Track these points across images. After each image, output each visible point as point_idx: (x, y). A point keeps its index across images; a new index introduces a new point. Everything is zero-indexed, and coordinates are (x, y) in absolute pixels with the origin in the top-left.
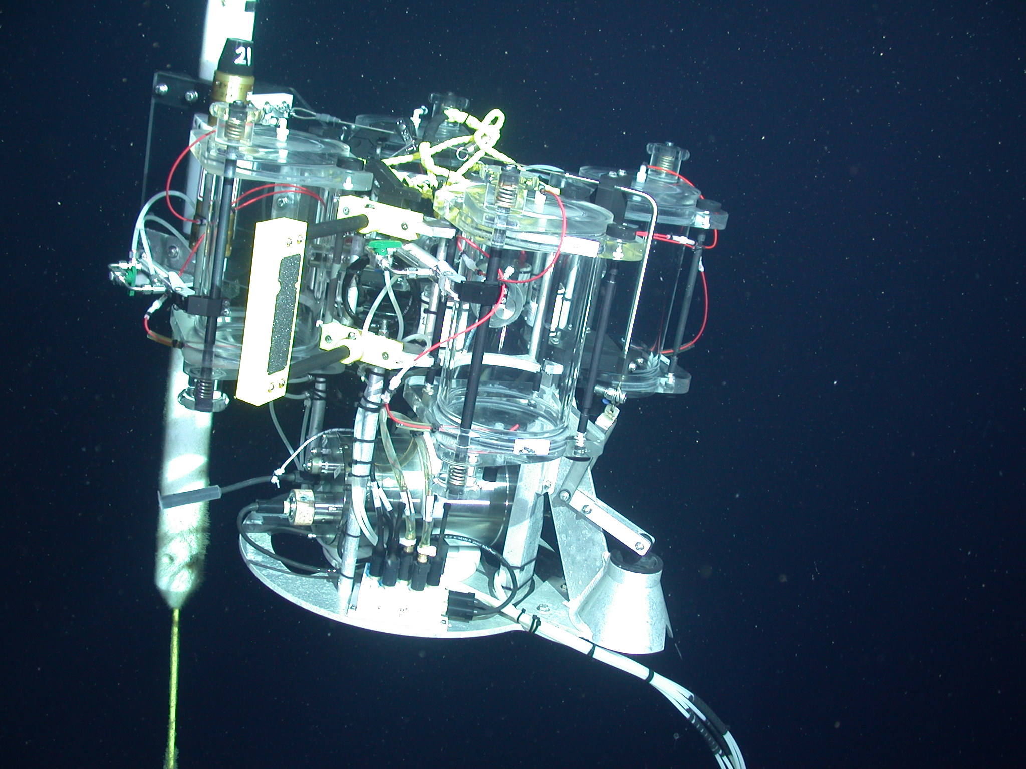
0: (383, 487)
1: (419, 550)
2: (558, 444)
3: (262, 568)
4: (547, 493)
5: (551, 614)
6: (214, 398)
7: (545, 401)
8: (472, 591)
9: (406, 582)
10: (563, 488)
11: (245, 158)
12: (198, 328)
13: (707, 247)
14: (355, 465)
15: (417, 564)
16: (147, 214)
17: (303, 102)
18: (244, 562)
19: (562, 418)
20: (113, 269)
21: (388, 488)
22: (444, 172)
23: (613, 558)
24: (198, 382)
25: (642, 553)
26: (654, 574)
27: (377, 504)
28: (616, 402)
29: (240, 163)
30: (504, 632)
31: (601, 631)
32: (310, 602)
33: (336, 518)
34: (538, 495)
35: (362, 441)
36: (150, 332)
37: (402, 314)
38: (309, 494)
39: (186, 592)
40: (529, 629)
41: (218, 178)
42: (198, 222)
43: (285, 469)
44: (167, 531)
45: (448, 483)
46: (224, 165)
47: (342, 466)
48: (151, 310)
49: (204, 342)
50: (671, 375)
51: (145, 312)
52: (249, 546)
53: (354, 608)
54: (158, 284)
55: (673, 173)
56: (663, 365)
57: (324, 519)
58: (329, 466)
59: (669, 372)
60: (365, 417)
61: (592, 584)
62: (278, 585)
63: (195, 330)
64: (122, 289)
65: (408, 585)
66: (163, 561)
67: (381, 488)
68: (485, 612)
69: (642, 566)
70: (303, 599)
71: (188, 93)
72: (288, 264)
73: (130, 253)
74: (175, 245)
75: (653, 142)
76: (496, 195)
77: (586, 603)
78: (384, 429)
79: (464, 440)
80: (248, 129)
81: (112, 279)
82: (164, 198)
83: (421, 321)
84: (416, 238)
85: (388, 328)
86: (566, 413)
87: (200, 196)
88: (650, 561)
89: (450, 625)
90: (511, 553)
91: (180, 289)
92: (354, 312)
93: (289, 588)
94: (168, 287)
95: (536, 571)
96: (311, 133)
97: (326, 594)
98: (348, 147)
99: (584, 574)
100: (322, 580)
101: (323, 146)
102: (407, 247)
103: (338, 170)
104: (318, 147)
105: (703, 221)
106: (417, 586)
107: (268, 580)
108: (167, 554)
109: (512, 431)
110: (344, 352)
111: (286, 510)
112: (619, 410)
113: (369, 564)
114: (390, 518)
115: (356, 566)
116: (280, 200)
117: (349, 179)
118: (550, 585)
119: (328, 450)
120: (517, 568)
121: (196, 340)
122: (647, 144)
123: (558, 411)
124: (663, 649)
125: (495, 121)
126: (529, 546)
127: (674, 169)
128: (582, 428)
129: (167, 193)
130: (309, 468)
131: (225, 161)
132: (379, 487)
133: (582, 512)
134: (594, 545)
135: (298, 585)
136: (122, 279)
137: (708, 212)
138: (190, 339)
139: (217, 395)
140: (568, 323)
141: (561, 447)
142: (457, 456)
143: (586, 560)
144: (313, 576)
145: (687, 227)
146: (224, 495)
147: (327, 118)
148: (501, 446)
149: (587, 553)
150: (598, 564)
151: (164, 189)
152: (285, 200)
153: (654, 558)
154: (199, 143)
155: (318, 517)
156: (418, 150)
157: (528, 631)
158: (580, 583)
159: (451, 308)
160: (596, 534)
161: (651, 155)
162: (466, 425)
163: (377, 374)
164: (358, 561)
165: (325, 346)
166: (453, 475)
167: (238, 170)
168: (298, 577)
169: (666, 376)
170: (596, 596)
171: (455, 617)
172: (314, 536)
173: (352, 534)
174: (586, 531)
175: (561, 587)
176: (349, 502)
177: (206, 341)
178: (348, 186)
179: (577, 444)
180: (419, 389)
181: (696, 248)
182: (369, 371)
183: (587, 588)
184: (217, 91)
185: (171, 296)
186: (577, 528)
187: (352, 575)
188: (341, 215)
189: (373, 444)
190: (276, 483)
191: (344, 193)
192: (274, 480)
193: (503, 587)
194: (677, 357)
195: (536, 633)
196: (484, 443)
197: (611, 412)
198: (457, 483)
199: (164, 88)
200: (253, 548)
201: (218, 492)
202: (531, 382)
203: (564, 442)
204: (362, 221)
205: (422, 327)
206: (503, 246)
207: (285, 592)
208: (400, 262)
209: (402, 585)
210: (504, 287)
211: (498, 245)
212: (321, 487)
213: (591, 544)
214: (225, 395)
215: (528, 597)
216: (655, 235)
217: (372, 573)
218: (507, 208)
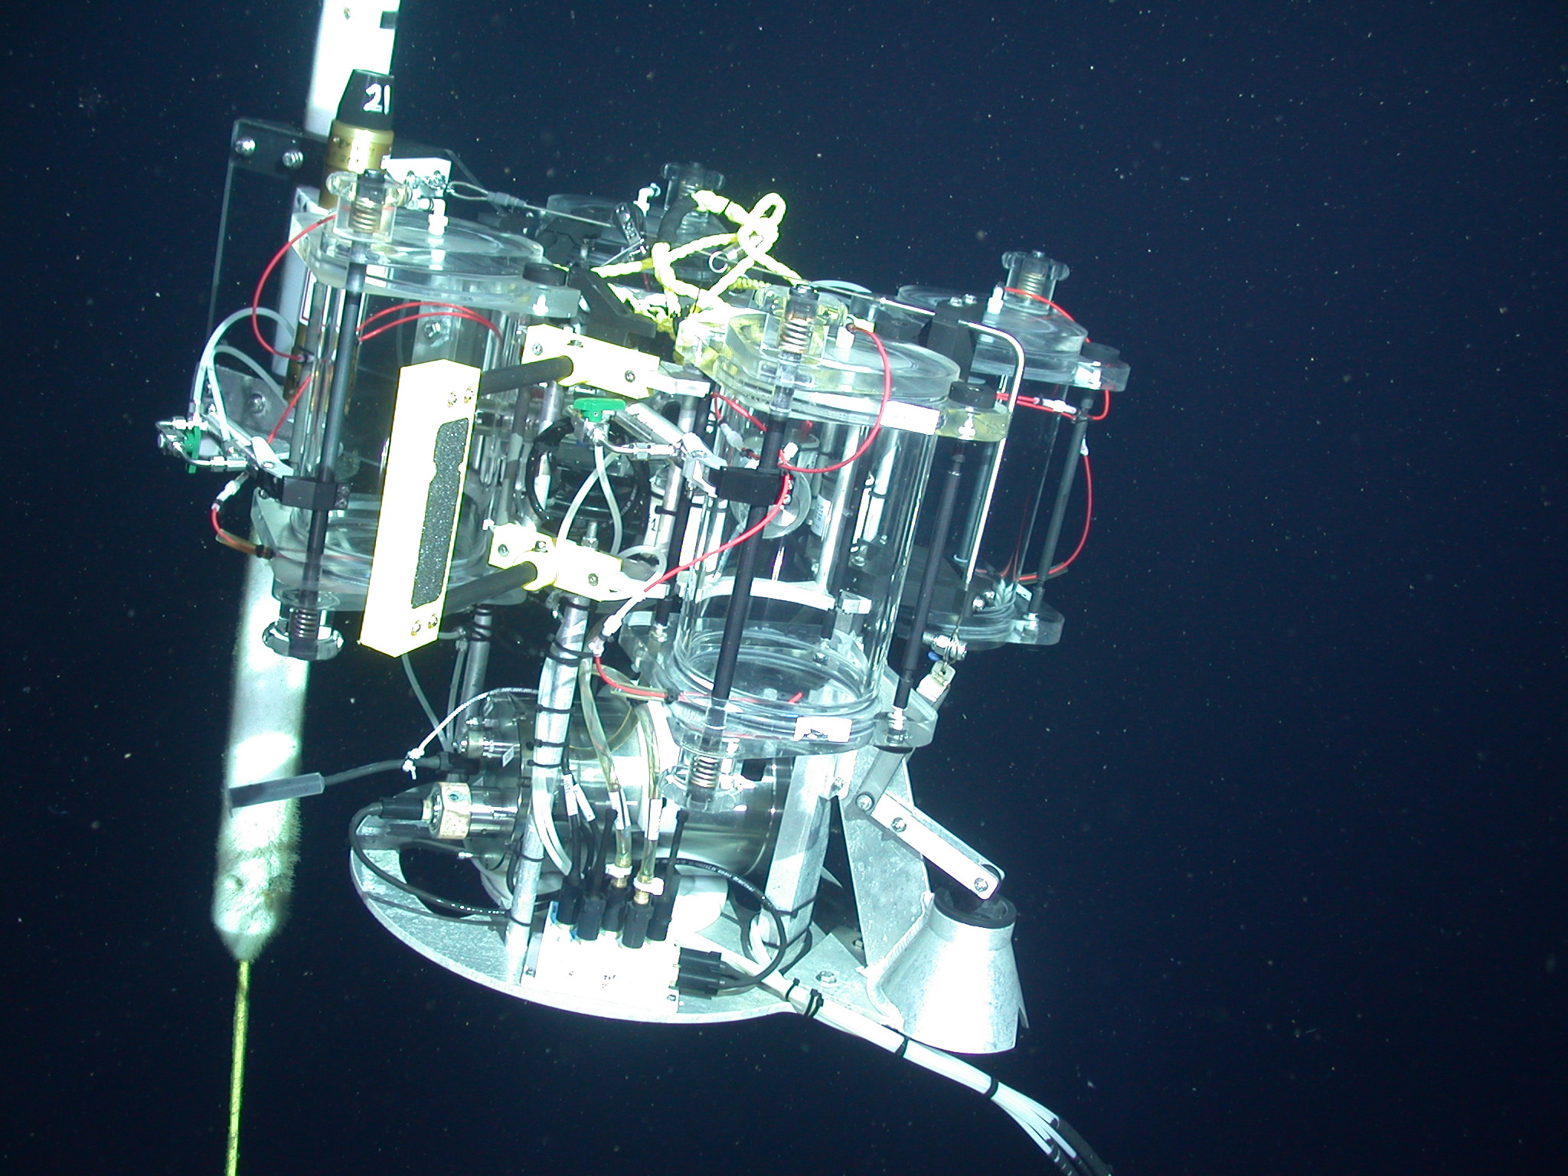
0: (580, 782)
1: (637, 883)
2: (863, 725)
3: (385, 906)
4: (837, 797)
5: (839, 988)
6: (319, 638)
7: (840, 655)
8: (717, 949)
9: (615, 934)
10: (863, 790)
11: (380, 262)
12: (296, 525)
13: (1095, 418)
14: (539, 749)
15: (632, 906)
16: (219, 343)
17: (468, 173)
18: (358, 895)
19: (869, 684)
20: (164, 430)
21: (588, 782)
22: (691, 290)
23: (938, 901)
24: (294, 612)
25: (985, 895)
26: (1002, 929)
27: (572, 810)
28: (950, 659)
29: (371, 270)
30: (765, 1014)
31: (918, 1018)
32: (463, 962)
33: (504, 828)
34: (822, 800)
35: (551, 711)
36: (221, 531)
37: (620, 511)
38: (463, 789)
39: (261, 934)
40: (805, 1011)
41: (335, 292)
42: (299, 358)
43: (425, 749)
44: (233, 839)
45: (690, 783)
46: (346, 272)
47: (515, 748)
48: (223, 496)
49: (306, 549)
50: (1032, 616)
51: (213, 498)
52: (365, 870)
53: (532, 973)
54: (236, 455)
55: (1043, 300)
56: (1019, 599)
57: (485, 830)
58: (495, 746)
59: (1030, 611)
60: (555, 673)
61: (904, 941)
62: (412, 933)
63: (291, 529)
64: (178, 462)
65: (618, 938)
66: (226, 886)
67: (577, 785)
68: (738, 983)
69: (983, 916)
70: (451, 957)
71: (287, 154)
72: (449, 436)
73: (191, 404)
74: (259, 393)
75: (1012, 250)
76: (780, 332)
77: (894, 971)
78: (587, 693)
79: (716, 716)
80: (386, 215)
81: (162, 445)
82: (249, 319)
83: (650, 525)
84: (647, 395)
85: (598, 536)
86: (876, 676)
87: (303, 318)
88: (995, 907)
89: (681, 1003)
90: (777, 889)
91: (271, 465)
92: (544, 508)
93: (429, 939)
94: (251, 461)
95: (815, 917)
96: (481, 223)
97: (488, 950)
98: (541, 249)
99: (891, 925)
100: (480, 927)
101: (501, 246)
102: (633, 409)
103: (526, 284)
104: (493, 247)
105: (1089, 376)
106: (632, 941)
107: (396, 925)
108: (233, 876)
109: (791, 703)
110: (527, 571)
111: (427, 814)
112: (954, 671)
113: (557, 904)
114: (590, 830)
115: (535, 906)
116: (428, 326)
117: (542, 299)
118: (836, 940)
119: (493, 721)
120: (786, 913)
121: (293, 545)
122: (1002, 254)
123: (862, 671)
124: (1014, 1045)
125: (769, 213)
126: (806, 880)
127: (1045, 293)
128: (901, 700)
129: (254, 311)
130: (463, 750)
131: (347, 266)
132: (575, 784)
133: (891, 829)
134: (908, 880)
135: (443, 934)
136: (178, 446)
137: (1098, 364)
138: (284, 545)
139: (324, 633)
140: (880, 533)
141: (867, 729)
142: (706, 741)
143: (895, 904)
144: (466, 920)
145: (1064, 386)
146: (326, 788)
147: (506, 199)
148: (775, 727)
149: (898, 892)
150: (914, 910)
151: (250, 304)
152: (437, 327)
153: (1003, 903)
154: (306, 235)
155: (476, 827)
156: (649, 255)
157: (803, 1013)
158: (885, 938)
159: (700, 506)
160: (912, 863)
161: (1008, 271)
162: (720, 692)
163: (578, 607)
164: (538, 898)
165: (498, 560)
166: (698, 771)
167: (368, 280)
168: (442, 922)
169: (1025, 617)
170: (911, 962)
171: (690, 990)
172: (469, 855)
173: (530, 857)
174: (897, 858)
175: (854, 943)
176: (527, 804)
177: (310, 549)
178: (541, 309)
179: (892, 726)
180: (643, 632)
181: (1077, 418)
182: (565, 602)
183: (895, 947)
184: (335, 153)
185: (255, 475)
186: (883, 853)
187: (528, 921)
188: (529, 358)
189: (568, 715)
190: (410, 771)
191: (533, 321)
192: (408, 766)
193: (764, 943)
194: (1044, 588)
195: (816, 1017)
196: (748, 721)
197: (941, 674)
198: (703, 783)
199: (249, 145)
200: (372, 873)
201: (317, 784)
202: (820, 623)
203: (870, 722)
204: (561, 367)
205: (650, 534)
206: (787, 413)
207: (423, 945)
208: (619, 433)
209: (608, 938)
210: (787, 477)
211: (781, 412)
212: (482, 779)
213: (904, 879)
214: (336, 633)
215: (803, 959)
216: (1019, 397)
217: (561, 918)
218: (796, 354)
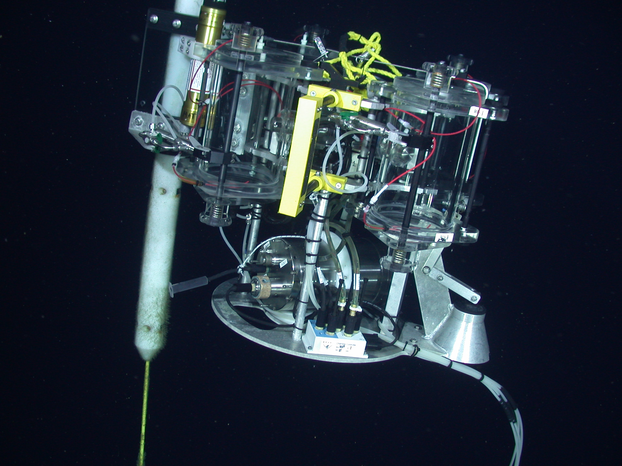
1: (351, 308)
8: (375, 333)
10: (426, 266)
14: (308, 257)
15: (349, 317)
23: (456, 306)
24: (213, 207)
27: (321, 281)
30: (397, 356)
31: (453, 352)
35: (312, 241)
38: (266, 278)
43: (246, 265)
60: (314, 226)
61: (441, 324)
66: (143, 330)
71: (174, 22)
75: (451, 54)
77: (440, 336)
79: (404, 235)
84: (360, 110)
88: (479, 307)
90: (390, 308)
91: (200, 147)
97: (287, 341)
99: (436, 318)
106: (349, 332)
111: (254, 290)
113: (312, 320)
115: (304, 321)
117: (309, 73)
120: (394, 317)
124: (489, 360)
125: (375, 40)
128: (465, 225)
132: (321, 271)
133: (437, 280)
134: (442, 300)
142: (400, 245)
143: (437, 310)
146: (209, 282)
149: (438, 305)
150: (445, 311)
153: (482, 305)
155: (273, 293)
157: (411, 355)
158: (433, 324)
160: (444, 291)
162: (406, 225)
166: (396, 257)
170: (448, 331)
173: (302, 301)
174: (438, 291)
177: (219, 180)
178: (308, 77)
179: (462, 235)
183: (437, 326)
184: (205, 19)
186: (432, 291)
187: (301, 328)
189: (318, 243)
191: (309, 83)
192: (240, 271)
198: (398, 262)
199: (155, 19)
201: (206, 281)
204: (331, 99)
205: (353, 168)
209: (340, 331)
218: (439, 88)
